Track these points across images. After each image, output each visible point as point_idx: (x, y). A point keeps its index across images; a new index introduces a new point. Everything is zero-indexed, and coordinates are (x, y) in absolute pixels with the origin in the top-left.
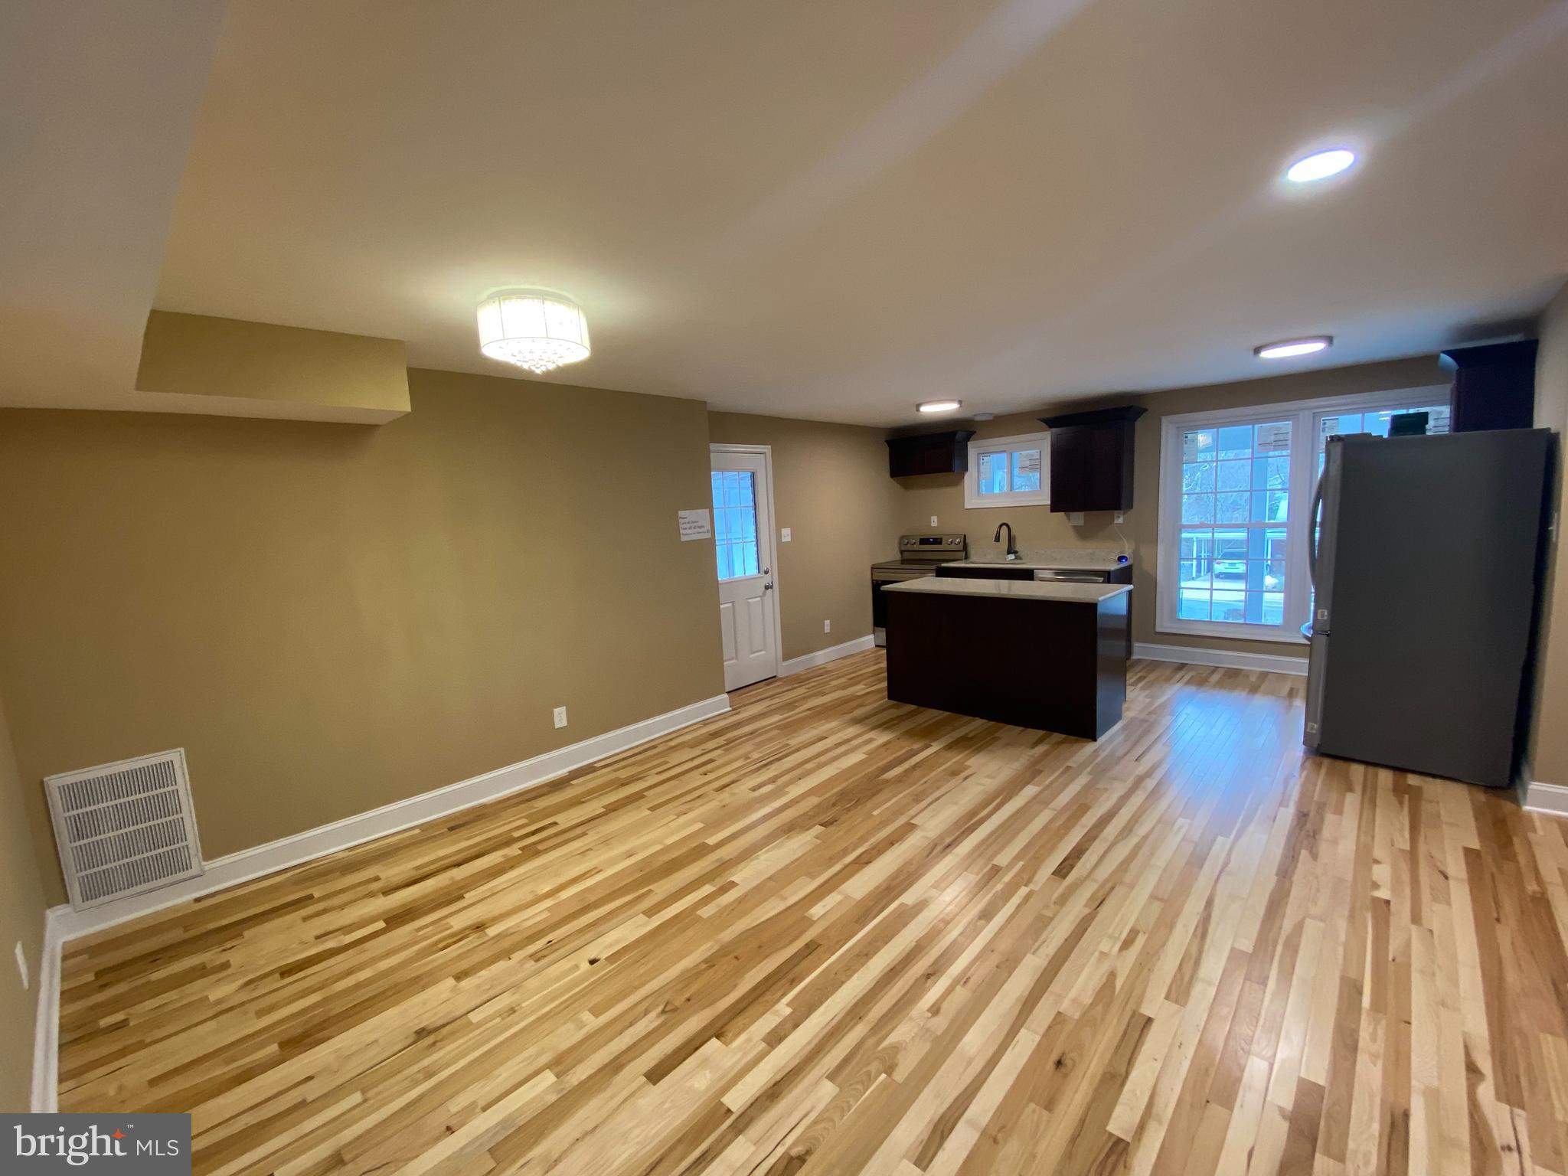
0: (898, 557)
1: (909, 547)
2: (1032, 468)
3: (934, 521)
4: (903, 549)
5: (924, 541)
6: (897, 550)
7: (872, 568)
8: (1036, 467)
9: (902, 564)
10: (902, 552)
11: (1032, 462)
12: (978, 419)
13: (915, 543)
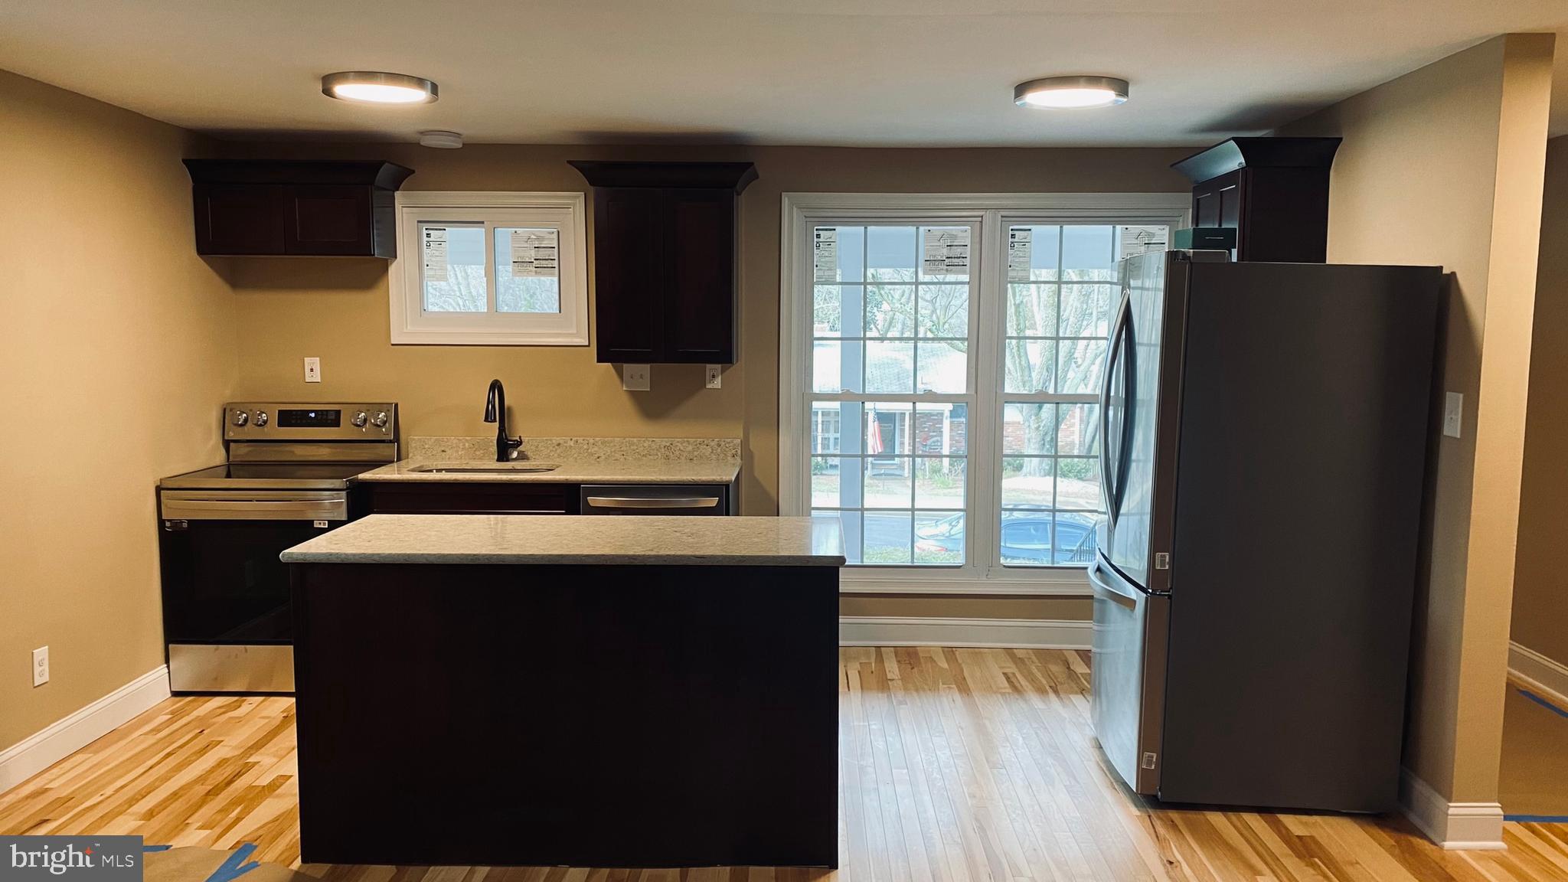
0: (219, 457)
1: (251, 432)
2: (541, 266)
3: (313, 370)
4: (231, 435)
5: (288, 418)
6: (216, 439)
7: (159, 490)
8: (549, 264)
9: (229, 476)
10: (227, 444)
11: (542, 254)
12: (428, 141)
13: (265, 422)
